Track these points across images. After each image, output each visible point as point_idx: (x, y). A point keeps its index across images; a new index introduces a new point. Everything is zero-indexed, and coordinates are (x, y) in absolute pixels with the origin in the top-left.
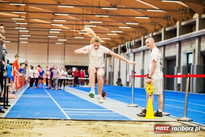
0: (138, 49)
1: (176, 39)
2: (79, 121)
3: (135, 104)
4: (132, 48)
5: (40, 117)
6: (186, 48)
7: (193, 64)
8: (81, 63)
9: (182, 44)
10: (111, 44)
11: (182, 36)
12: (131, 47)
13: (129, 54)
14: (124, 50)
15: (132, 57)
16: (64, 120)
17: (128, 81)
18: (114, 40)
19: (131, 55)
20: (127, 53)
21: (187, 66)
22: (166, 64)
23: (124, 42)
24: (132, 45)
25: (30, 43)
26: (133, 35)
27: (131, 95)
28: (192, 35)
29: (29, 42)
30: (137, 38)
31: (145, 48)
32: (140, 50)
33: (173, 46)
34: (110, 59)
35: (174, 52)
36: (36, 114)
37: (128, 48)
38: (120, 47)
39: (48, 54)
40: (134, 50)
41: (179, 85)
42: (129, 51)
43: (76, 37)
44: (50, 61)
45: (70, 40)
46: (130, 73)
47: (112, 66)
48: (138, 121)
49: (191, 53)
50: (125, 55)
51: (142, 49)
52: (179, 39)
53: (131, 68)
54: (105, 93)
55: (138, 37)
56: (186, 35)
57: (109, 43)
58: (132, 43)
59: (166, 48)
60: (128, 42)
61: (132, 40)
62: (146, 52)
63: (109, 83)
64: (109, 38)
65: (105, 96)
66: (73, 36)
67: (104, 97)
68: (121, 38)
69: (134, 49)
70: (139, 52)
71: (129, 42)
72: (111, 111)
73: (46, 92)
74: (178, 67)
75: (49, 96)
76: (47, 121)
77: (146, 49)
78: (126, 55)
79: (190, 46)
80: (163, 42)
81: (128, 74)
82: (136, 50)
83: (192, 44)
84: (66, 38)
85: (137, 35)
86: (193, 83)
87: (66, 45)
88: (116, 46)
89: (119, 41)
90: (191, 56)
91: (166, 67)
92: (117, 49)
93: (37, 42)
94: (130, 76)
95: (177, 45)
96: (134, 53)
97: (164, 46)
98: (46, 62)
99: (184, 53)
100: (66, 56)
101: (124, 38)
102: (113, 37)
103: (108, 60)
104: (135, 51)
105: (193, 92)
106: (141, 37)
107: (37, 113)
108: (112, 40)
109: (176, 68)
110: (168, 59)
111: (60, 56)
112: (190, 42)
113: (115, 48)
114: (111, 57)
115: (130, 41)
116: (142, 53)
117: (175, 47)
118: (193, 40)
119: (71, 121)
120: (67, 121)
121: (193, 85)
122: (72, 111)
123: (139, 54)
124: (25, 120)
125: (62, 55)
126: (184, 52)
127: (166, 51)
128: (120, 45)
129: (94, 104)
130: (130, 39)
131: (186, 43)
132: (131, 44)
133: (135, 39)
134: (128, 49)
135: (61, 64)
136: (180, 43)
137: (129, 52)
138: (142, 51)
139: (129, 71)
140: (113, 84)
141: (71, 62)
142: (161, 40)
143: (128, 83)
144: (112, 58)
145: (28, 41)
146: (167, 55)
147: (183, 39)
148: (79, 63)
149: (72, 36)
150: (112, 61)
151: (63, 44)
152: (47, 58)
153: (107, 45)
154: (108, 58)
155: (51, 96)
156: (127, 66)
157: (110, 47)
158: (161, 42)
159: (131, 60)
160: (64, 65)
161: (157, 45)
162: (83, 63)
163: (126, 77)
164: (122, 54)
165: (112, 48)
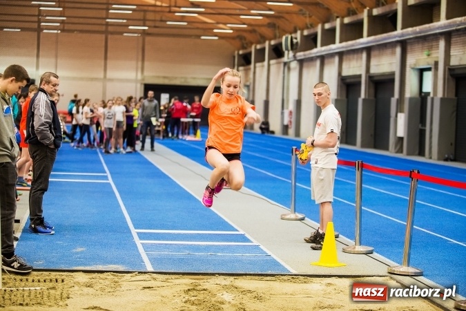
0: (311, 54)
1: (395, 37)
4: (296, 49)
5: (86, 265)
6: (417, 58)
7: (432, 95)
8: (182, 78)
9: (409, 48)
10: (249, 37)
11: (410, 29)
12: (294, 47)
13: (290, 62)
14: (277, 52)
15: (295, 68)
16: (139, 273)
17: (286, 123)
18: (257, 28)
19: (294, 65)
20: (285, 59)
21: (420, 98)
22: (372, 91)
23: (278, 34)
24: (297, 43)
25: (65, 33)
26: (298, 20)
28: (431, 30)
29: (63, 31)
30: (307, 28)
31: (324, 51)
32: (313, 55)
33: (389, 51)
34: (247, 71)
35: (391, 64)
36: (77, 253)
37: (287, 49)
38: (270, 45)
39: (106, 58)
40: (300, 55)
41: (401, 139)
42: (288, 55)
43: (169, 23)
44: (110, 74)
45: (155, 27)
46: (291, 106)
47: (251, 87)
48: (301, 275)
49: (429, 69)
50: (279, 63)
51: (317, 53)
52: (402, 35)
53: (293, 96)
55: (309, 26)
56: (417, 29)
57: (245, 34)
58: (296, 38)
59: (373, 53)
60: (287, 35)
61: (295, 31)
62: (326, 61)
64: (244, 24)
68: (272, 26)
69: (300, 51)
70: (312, 59)
71: (289, 37)
72: (243, 238)
74: (398, 100)
75: (106, 178)
76: (102, 277)
77: (326, 55)
78: (282, 65)
79: (426, 53)
80: (365, 40)
81: (287, 108)
82: (304, 55)
83: (430, 48)
84: (148, 23)
85: (308, 21)
86: (431, 137)
87: (148, 39)
88: (259, 42)
89: (267, 32)
90: (428, 77)
91: (372, 98)
92: (263, 49)
93: (81, 31)
94: (291, 112)
95: (398, 50)
96: (301, 62)
97: (369, 50)
98: (102, 75)
99: (413, 68)
100: (146, 63)
101: (279, 27)
102: (253, 23)
104: (302, 57)
105: (431, 158)
106: (316, 25)
107: (79, 250)
108: (250, 28)
109: (394, 101)
110: (375, 78)
111: (133, 63)
112: (426, 44)
113: (259, 47)
114: (248, 67)
115: (291, 33)
116: (318, 63)
117: (394, 53)
118: (432, 40)
119: (155, 275)
120: (146, 277)
121: (431, 143)
122: (157, 237)
123: (311, 63)
124: (53, 275)
125: (137, 60)
126: (413, 66)
127: (373, 62)
128: (270, 40)
130: (292, 29)
131: (417, 47)
132: (295, 41)
133: (302, 30)
134: (286, 52)
135: (136, 81)
136: (404, 44)
137: (288, 58)
138: (318, 57)
139: (288, 101)
140: (252, 128)
141: (158, 77)
142: (361, 36)
143: (285, 129)
144: (250, 69)
145: (62, 28)
146: (373, 70)
147: (411, 36)
148: (176, 78)
150: (251, 76)
151: (140, 35)
152: (103, 68)
153: (240, 38)
154: (241, 68)
155: (110, 181)
156: (285, 89)
157: (247, 44)
158: (361, 40)
159: (294, 75)
160: (142, 84)
161: (353, 45)
162: (186, 78)
163: (282, 113)
164: (272, 62)
165: (251, 47)
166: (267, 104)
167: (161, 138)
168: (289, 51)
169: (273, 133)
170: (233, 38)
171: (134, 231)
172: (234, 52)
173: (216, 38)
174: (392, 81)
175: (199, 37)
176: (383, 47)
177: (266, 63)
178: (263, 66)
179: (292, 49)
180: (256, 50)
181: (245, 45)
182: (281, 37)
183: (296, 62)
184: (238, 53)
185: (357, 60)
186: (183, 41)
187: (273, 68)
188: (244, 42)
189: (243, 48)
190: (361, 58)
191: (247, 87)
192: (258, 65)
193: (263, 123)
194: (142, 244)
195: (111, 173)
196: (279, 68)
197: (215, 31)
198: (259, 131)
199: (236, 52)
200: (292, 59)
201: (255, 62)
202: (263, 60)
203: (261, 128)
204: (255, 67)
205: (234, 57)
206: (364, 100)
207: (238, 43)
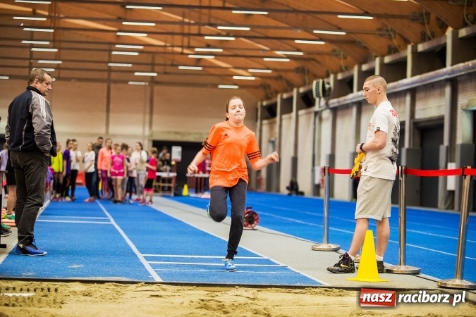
0: (345, 100)
1: (445, 74)
2: (183, 287)
3: (333, 243)
4: (329, 95)
5: (84, 276)
6: (470, 98)
8: (197, 133)
9: (460, 87)
10: (274, 85)
11: (461, 65)
12: (326, 93)
13: (322, 111)
14: (307, 101)
15: (327, 119)
16: (146, 283)
17: (317, 182)
18: (283, 74)
19: (327, 114)
20: (316, 108)
21: (473, 145)
22: (418, 139)
23: (307, 81)
24: (330, 89)
25: (61, 82)
26: (331, 62)
27: (322, 218)
29: (58, 78)
30: (342, 71)
31: (361, 96)
32: (349, 102)
33: (437, 92)
34: (271, 125)
35: (439, 107)
36: (74, 269)
37: (318, 95)
38: (298, 93)
39: (108, 111)
40: (334, 102)
41: (452, 193)
42: (320, 103)
43: (181, 68)
44: (113, 129)
45: (166, 73)
46: (324, 162)
47: (277, 143)
48: (336, 288)
50: (309, 113)
51: (353, 98)
52: (453, 72)
53: (325, 150)
54: (255, 213)
55: (344, 69)
57: (269, 82)
58: (329, 84)
59: (418, 96)
60: (318, 80)
61: (328, 76)
63: (269, 188)
64: (268, 69)
65: (255, 223)
66: (175, 63)
67: (253, 225)
68: (301, 71)
69: (334, 98)
70: (347, 107)
71: (321, 81)
72: (268, 261)
73: (102, 210)
74: (447, 147)
75: (109, 220)
76: (102, 286)
78: (313, 115)
80: (410, 80)
81: (319, 165)
82: (338, 102)
84: (157, 68)
85: (342, 63)
87: (157, 88)
88: (286, 91)
89: (294, 77)
91: (418, 147)
92: (291, 99)
93: (80, 80)
94: (323, 170)
95: (448, 90)
96: (335, 111)
97: (413, 92)
98: (103, 130)
99: (465, 110)
100: (155, 117)
101: (308, 71)
102: (278, 67)
103: (265, 129)
104: (336, 105)
106: (352, 67)
107: (76, 266)
108: (276, 74)
109: (443, 149)
110: (421, 125)
111: (140, 117)
113: (285, 96)
114: (272, 120)
115: (323, 78)
116: (354, 110)
117: (442, 94)
119: (164, 286)
120: (154, 287)
122: (168, 259)
123: (346, 112)
124: (45, 285)
125: (145, 113)
126: (465, 108)
127: (419, 106)
128: (298, 87)
130: (324, 73)
131: (470, 85)
132: (327, 86)
133: (336, 74)
134: (317, 100)
135: (143, 137)
136: (454, 83)
137: (320, 107)
138: (354, 103)
139: (320, 156)
140: (278, 190)
141: (169, 133)
142: (404, 76)
143: (317, 188)
144: (275, 122)
145: (57, 75)
146: (420, 115)
147: (463, 73)
148: (189, 134)
149: (172, 65)
150: (277, 130)
151: (147, 84)
152: (105, 122)
153: (264, 87)
154: (265, 122)
156: (316, 143)
157: (271, 94)
158: (404, 81)
159: (326, 127)
160: (149, 140)
161: (395, 87)
162: (201, 134)
163: (313, 171)
164: (301, 112)
165: (276, 96)
166: (295, 161)
167: (172, 195)
168: (320, 98)
169: (302, 193)
170: (256, 87)
172: (257, 103)
173: (236, 87)
174: (441, 127)
175: (216, 86)
176: (430, 88)
177: (294, 114)
178: (290, 118)
179: (324, 95)
180: (282, 99)
181: (270, 95)
182: (311, 83)
183: (328, 111)
184: (262, 105)
185: (400, 104)
186: (197, 91)
187: (302, 120)
188: (268, 91)
189: (267, 98)
190: (405, 102)
191: (273, 143)
192: (285, 117)
194: (150, 264)
196: (309, 119)
197: (235, 78)
198: (285, 192)
199: (259, 104)
200: (324, 108)
201: (281, 114)
202: (290, 111)
204: (281, 120)
205: (257, 109)
206: (408, 150)
207: (261, 93)
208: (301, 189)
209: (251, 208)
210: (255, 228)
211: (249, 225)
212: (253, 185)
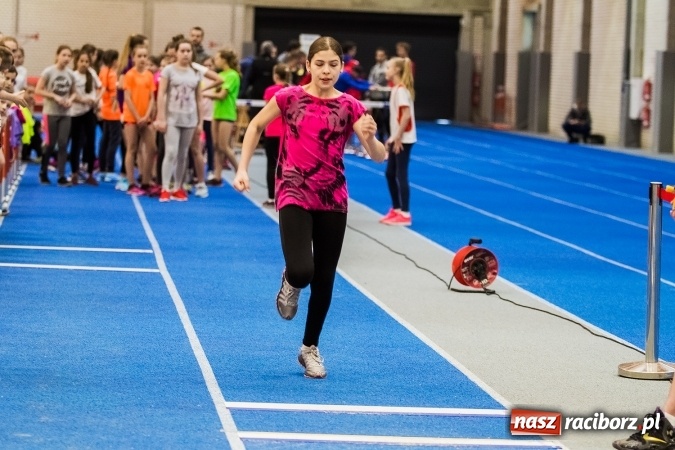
17: (634, 114)
46: (650, 69)
47: (542, 18)
54: (488, 254)
65: (489, 276)
67: (485, 281)
81: (639, 74)
94: (648, 86)
129: (420, 347)
139: (641, 54)
140: (544, 127)
143: (633, 130)
155: (162, 268)
160: (247, 6)
163: (626, 89)
166: (583, 61)
169: (600, 140)
171: (223, 406)
191: (533, 16)
193: (573, 114)
194: (245, 441)
195: (163, 248)
198: (563, 136)
203: (567, 127)
208: (596, 128)
209: (479, 242)
210: (489, 287)
211: (476, 282)
212: (487, 109)
